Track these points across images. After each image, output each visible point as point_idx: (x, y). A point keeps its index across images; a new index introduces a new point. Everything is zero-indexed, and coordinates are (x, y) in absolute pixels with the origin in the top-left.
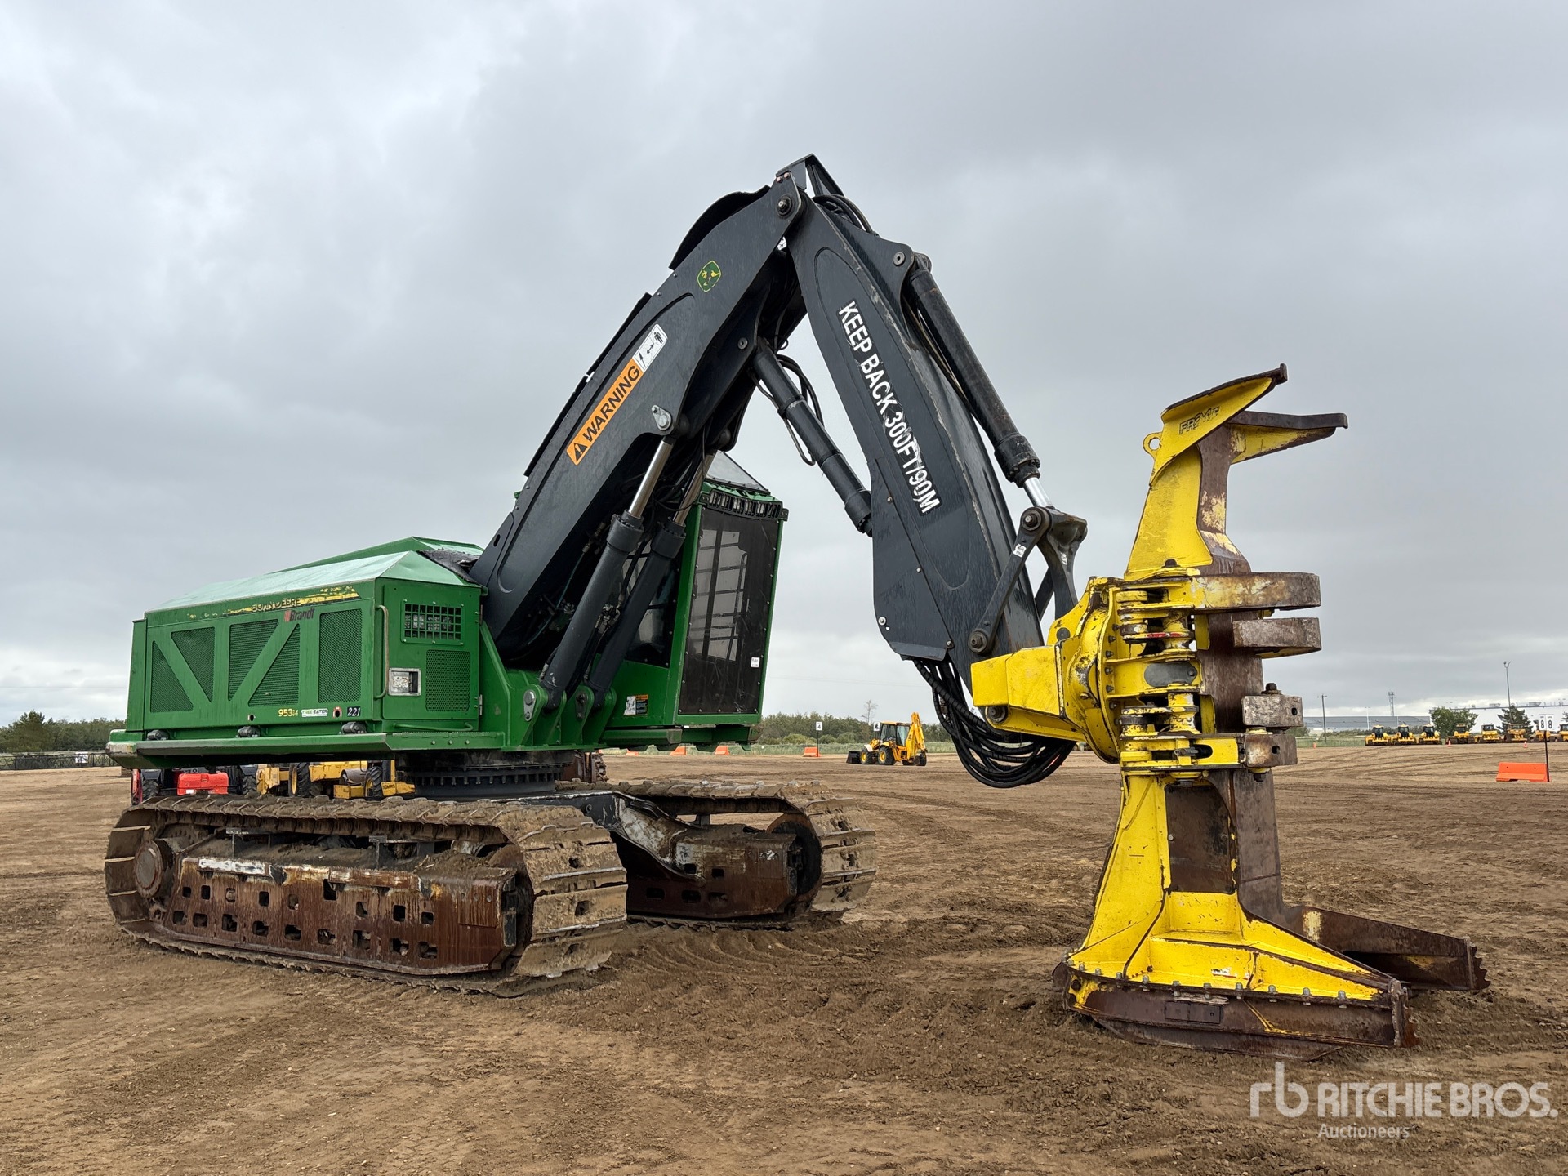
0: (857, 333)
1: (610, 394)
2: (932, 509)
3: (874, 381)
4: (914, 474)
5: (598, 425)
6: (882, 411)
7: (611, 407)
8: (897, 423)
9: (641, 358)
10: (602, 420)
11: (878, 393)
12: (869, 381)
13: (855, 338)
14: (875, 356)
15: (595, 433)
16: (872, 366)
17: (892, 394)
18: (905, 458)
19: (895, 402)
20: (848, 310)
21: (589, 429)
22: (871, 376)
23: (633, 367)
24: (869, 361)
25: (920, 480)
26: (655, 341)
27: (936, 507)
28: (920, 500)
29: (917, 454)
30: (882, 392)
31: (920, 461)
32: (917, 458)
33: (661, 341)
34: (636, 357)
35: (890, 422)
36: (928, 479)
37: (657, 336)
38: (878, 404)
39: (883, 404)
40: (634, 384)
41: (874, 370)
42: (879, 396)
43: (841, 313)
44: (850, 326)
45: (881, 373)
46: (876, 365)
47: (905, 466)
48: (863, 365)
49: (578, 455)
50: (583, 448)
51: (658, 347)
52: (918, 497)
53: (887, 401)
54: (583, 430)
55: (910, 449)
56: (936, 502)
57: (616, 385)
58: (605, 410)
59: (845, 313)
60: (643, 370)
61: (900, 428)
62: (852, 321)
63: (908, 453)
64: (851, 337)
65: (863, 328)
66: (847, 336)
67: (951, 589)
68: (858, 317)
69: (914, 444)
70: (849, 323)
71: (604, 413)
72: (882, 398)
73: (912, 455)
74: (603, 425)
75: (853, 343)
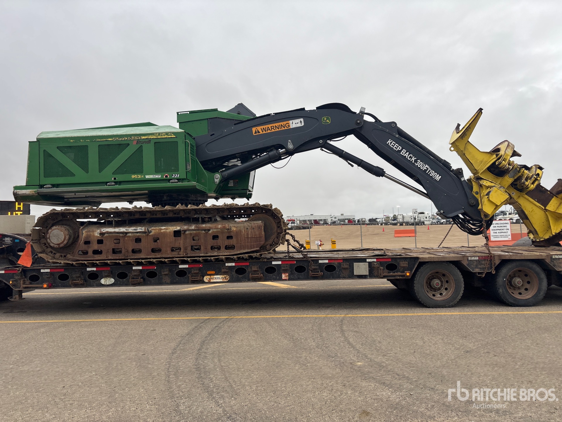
0: (395, 146)
1: (277, 124)
2: (440, 179)
3: (407, 156)
4: (430, 173)
5: (268, 130)
6: (413, 162)
7: (275, 128)
8: (419, 163)
9: (292, 123)
10: (270, 130)
11: (409, 158)
12: (405, 156)
13: (395, 148)
14: (404, 150)
15: (265, 131)
16: (404, 152)
17: (414, 157)
18: (426, 170)
19: (416, 158)
20: (389, 142)
21: (264, 128)
22: (405, 155)
23: (288, 124)
24: (402, 151)
25: (433, 174)
26: (299, 122)
27: (441, 178)
28: (436, 178)
29: (429, 168)
30: (410, 157)
31: (431, 169)
32: (429, 169)
33: (301, 124)
34: (291, 122)
35: (417, 164)
36: (435, 172)
37: (301, 122)
38: (411, 161)
39: (412, 160)
40: (286, 128)
41: (405, 153)
42: (410, 159)
43: (387, 143)
44: (392, 145)
45: (408, 153)
46: (405, 152)
47: (427, 172)
48: (401, 153)
49: (256, 133)
50: (259, 132)
51: (299, 125)
52: (435, 178)
53: (413, 159)
54: (262, 127)
55: (426, 167)
56: (440, 177)
57: (280, 124)
58: (272, 127)
59: (389, 143)
60: (291, 127)
61: (421, 164)
62: (392, 144)
63: (426, 169)
64: (394, 148)
65: (397, 144)
66: (393, 148)
67: (456, 195)
68: (393, 142)
69: (427, 166)
70: (391, 145)
71: (271, 128)
72: (411, 159)
73: (428, 169)
74: (269, 131)
75: (395, 149)
